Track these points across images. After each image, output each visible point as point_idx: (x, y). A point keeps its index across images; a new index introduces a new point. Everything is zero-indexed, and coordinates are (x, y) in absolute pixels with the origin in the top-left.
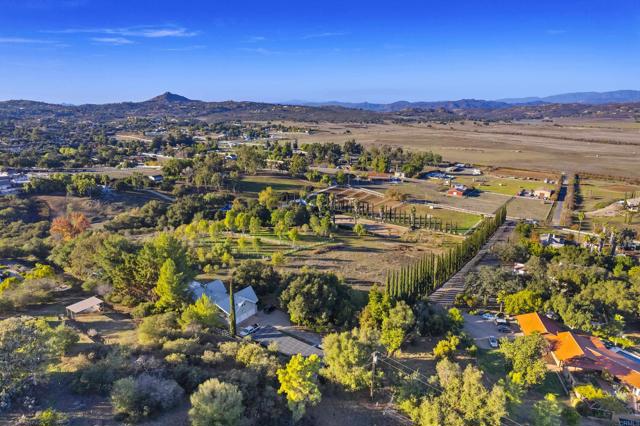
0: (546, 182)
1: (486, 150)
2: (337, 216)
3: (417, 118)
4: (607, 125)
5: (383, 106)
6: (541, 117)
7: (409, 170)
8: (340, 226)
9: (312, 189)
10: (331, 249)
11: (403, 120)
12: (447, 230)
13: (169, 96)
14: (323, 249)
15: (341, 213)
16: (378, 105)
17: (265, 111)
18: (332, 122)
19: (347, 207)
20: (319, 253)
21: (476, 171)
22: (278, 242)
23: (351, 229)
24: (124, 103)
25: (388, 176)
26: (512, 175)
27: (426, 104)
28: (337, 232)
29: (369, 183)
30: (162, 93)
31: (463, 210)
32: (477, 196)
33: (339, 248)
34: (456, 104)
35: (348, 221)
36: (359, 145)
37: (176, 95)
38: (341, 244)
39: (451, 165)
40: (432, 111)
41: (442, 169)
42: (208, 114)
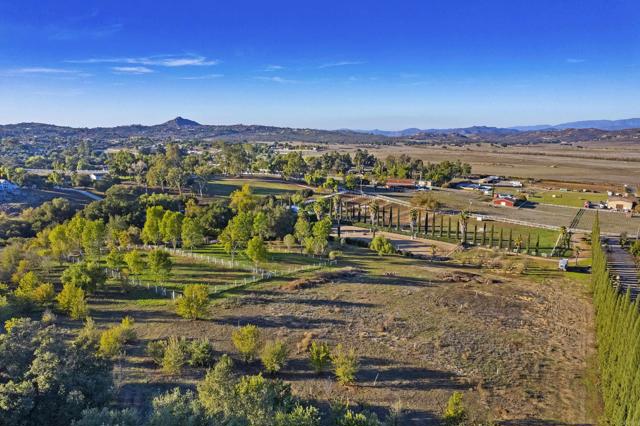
0: (610, 193)
1: (516, 165)
2: (342, 228)
3: (430, 141)
4: (631, 147)
5: (394, 133)
6: (558, 142)
7: (436, 178)
8: (348, 240)
9: (311, 193)
10: (329, 278)
11: (415, 143)
12: (521, 248)
13: (180, 120)
14: (312, 279)
15: (350, 224)
16: (388, 132)
17: (274, 134)
18: (343, 143)
19: (359, 218)
20: (303, 286)
21: (516, 183)
22: (230, 264)
23: (366, 246)
24: (133, 126)
25: (412, 183)
26: (563, 187)
27: (437, 131)
28: (342, 249)
29: (386, 190)
30: (173, 118)
31: (525, 223)
32: (534, 207)
33: (345, 277)
34: (467, 131)
35: (361, 235)
36: (373, 156)
37: (187, 120)
38: (349, 268)
39: (482, 177)
40: (445, 135)
41: (473, 181)
42: (216, 135)
